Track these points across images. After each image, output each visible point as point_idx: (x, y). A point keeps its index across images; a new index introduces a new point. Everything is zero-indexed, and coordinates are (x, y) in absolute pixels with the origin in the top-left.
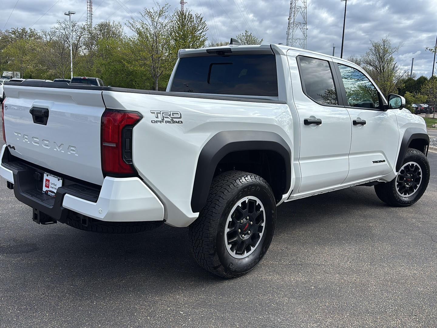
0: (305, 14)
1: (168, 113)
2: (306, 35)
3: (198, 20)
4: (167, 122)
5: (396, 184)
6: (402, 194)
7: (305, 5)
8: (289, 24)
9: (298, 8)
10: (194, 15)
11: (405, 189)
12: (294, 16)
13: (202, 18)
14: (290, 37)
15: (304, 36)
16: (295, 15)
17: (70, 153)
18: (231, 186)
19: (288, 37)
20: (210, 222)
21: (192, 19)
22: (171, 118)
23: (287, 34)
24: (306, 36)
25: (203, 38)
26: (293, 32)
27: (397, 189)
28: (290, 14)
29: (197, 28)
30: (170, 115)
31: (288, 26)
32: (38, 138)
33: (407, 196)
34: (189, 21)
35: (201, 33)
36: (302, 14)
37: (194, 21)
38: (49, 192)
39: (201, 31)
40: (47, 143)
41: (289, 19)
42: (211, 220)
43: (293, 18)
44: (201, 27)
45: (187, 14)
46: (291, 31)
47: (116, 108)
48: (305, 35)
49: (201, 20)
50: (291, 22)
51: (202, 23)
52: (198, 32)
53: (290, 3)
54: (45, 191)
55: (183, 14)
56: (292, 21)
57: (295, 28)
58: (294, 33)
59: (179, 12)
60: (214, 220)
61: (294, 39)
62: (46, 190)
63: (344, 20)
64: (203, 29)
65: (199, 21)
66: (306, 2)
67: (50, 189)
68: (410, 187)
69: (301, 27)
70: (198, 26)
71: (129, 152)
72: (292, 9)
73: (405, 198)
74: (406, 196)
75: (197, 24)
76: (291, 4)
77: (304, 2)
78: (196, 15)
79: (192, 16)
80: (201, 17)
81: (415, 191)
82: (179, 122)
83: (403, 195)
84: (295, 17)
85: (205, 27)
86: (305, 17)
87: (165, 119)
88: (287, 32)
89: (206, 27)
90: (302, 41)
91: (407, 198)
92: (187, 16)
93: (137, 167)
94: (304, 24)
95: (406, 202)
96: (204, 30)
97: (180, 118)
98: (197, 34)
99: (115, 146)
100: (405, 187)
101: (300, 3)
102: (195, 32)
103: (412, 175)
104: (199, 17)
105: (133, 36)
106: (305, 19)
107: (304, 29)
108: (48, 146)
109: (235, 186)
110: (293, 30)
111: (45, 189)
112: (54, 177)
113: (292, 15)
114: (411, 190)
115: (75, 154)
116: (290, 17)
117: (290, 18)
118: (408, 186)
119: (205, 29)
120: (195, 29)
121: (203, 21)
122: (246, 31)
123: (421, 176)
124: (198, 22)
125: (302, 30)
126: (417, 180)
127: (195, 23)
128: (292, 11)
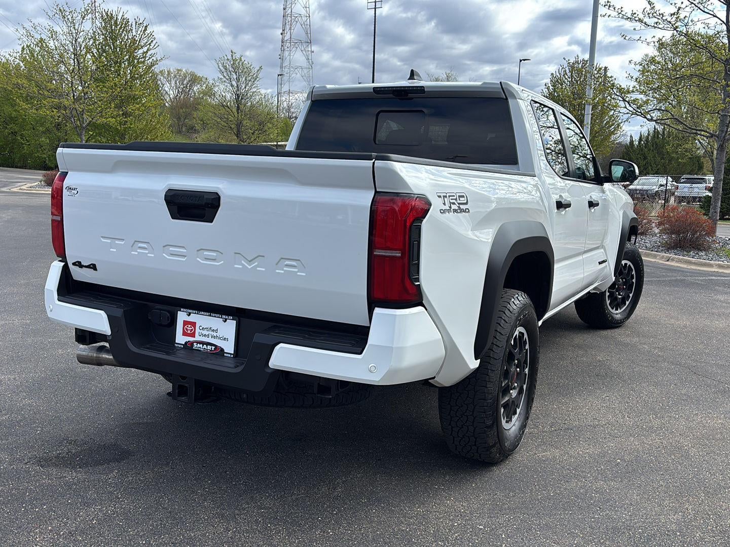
0: (308, 26)
1: (454, 196)
2: (312, 62)
3: (140, 29)
4: (455, 211)
5: (608, 294)
6: (613, 309)
7: (306, 11)
8: (282, 42)
9: (296, 16)
10: (132, 21)
11: (616, 302)
12: (290, 29)
13: (146, 27)
14: (286, 63)
15: (308, 64)
16: (292, 28)
17: (283, 272)
18: (507, 312)
19: (282, 64)
20: (489, 374)
21: (130, 28)
22: (458, 203)
23: (280, 58)
24: (311, 64)
25: (151, 60)
26: (290, 55)
27: (608, 302)
28: (284, 25)
29: (137, 43)
30: (456, 199)
31: (282, 46)
32: (183, 247)
33: (619, 311)
34: (124, 30)
35: (147, 52)
36: (303, 26)
37: (132, 30)
38: (194, 344)
39: (145, 49)
40: (213, 256)
41: (282, 34)
42: (489, 371)
43: (289, 33)
44: (146, 41)
45: (119, 17)
46: (287, 53)
47: (397, 189)
48: (310, 60)
49: (145, 30)
50: (285, 39)
51: (147, 34)
52: (141, 51)
53: (282, 7)
54: (184, 343)
55: (112, 17)
56: (287, 37)
57: (294, 49)
58: (291, 57)
59: (104, 13)
60: (494, 369)
61: (292, 67)
62: (189, 341)
63: (373, 39)
64: (149, 46)
65: (141, 32)
66: (309, 8)
67: (198, 338)
68: (622, 298)
69: (303, 49)
70: (140, 39)
71: (416, 264)
72: (287, 18)
73: (616, 314)
74: (617, 312)
75: (138, 36)
76: (284, 9)
77: (306, 7)
78: (135, 19)
79: (129, 22)
80: (145, 25)
81: (627, 303)
82: (465, 211)
83: (614, 311)
84: (292, 31)
85: (152, 41)
86: (309, 32)
87: (454, 207)
88: (279, 55)
89: (154, 42)
90: (305, 71)
91: (619, 315)
92: (119, 20)
93: (424, 288)
94: (308, 42)
95: (619, 320)
96: (151, 47)
97: (466, 203)
98: (138, 53)
99: (400, 255)
100: (616, 298)
101: (298, 8)
102: (135, 49)
103: (624, 280)
104: (140, 23)
105: (12, 51)
106: (309, 35)
107: (308, 51)
108: (215, 260)
109: (511, 312)
110: (289, 52)
111: (180, 339)
112: (210, 316)
113: (288, 27)
114: (623, 302)
115: (298, 272)
116: (283, 30)
117: (284, 33)
118: (620, 297)
119: (152, 45)
120: (134, 45)
121: (148, 32)
122: (232, 52)
123: (634, 280)
124: (139, 32)
125: (304, 52)
126: (630, 288)
127: (134, 35)
128: (287, 22)
